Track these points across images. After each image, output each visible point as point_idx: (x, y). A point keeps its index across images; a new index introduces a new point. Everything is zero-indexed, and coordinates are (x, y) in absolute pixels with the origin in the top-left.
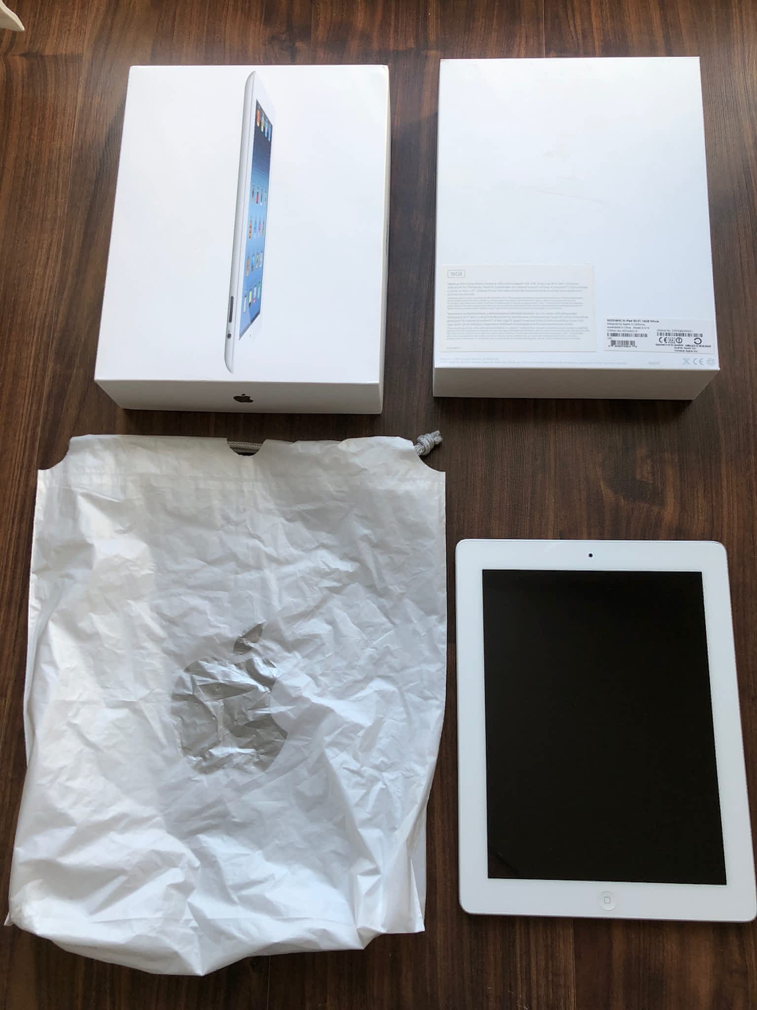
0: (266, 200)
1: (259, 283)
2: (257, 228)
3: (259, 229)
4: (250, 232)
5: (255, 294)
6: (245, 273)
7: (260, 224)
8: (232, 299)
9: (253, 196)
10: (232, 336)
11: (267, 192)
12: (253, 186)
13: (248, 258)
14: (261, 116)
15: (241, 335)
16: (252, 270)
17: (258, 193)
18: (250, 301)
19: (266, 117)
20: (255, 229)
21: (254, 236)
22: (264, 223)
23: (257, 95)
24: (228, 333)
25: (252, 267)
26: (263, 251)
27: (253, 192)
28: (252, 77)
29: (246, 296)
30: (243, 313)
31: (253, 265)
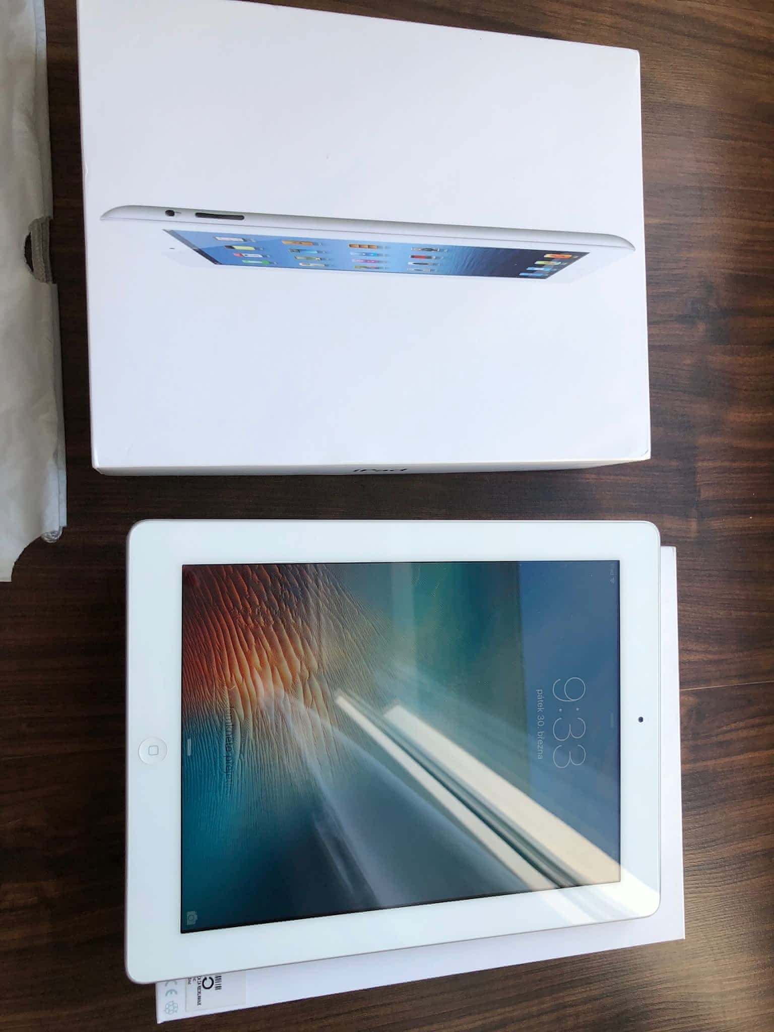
0: (418, 272)
1: (270, 263)
2: (367, 258)
3: (366, 261)
4: (360, 246)
5: (250, 255)
6: (286, 239)
7: (375, 262)
8: (240, 217)
9: (423, 250)
10: (171, 218)
11: (432, 272)
12: (442, 249)
13: (314, 243)
14: (562, 260)
15: (173, 233)
16: (293, 251)
17: (430, 258)
18: (237, 247)
19: (560, 268)
20: (367, 254)
21: (353, 253)
22: (376, 268)
23: (596, 253)
24: (174, 211)
25: (299, 251)
26: (327, 267)
27: (432, 250)
28: (624, 245)
29: (246, 240)
30: (214, 235)
31: (301, 253)
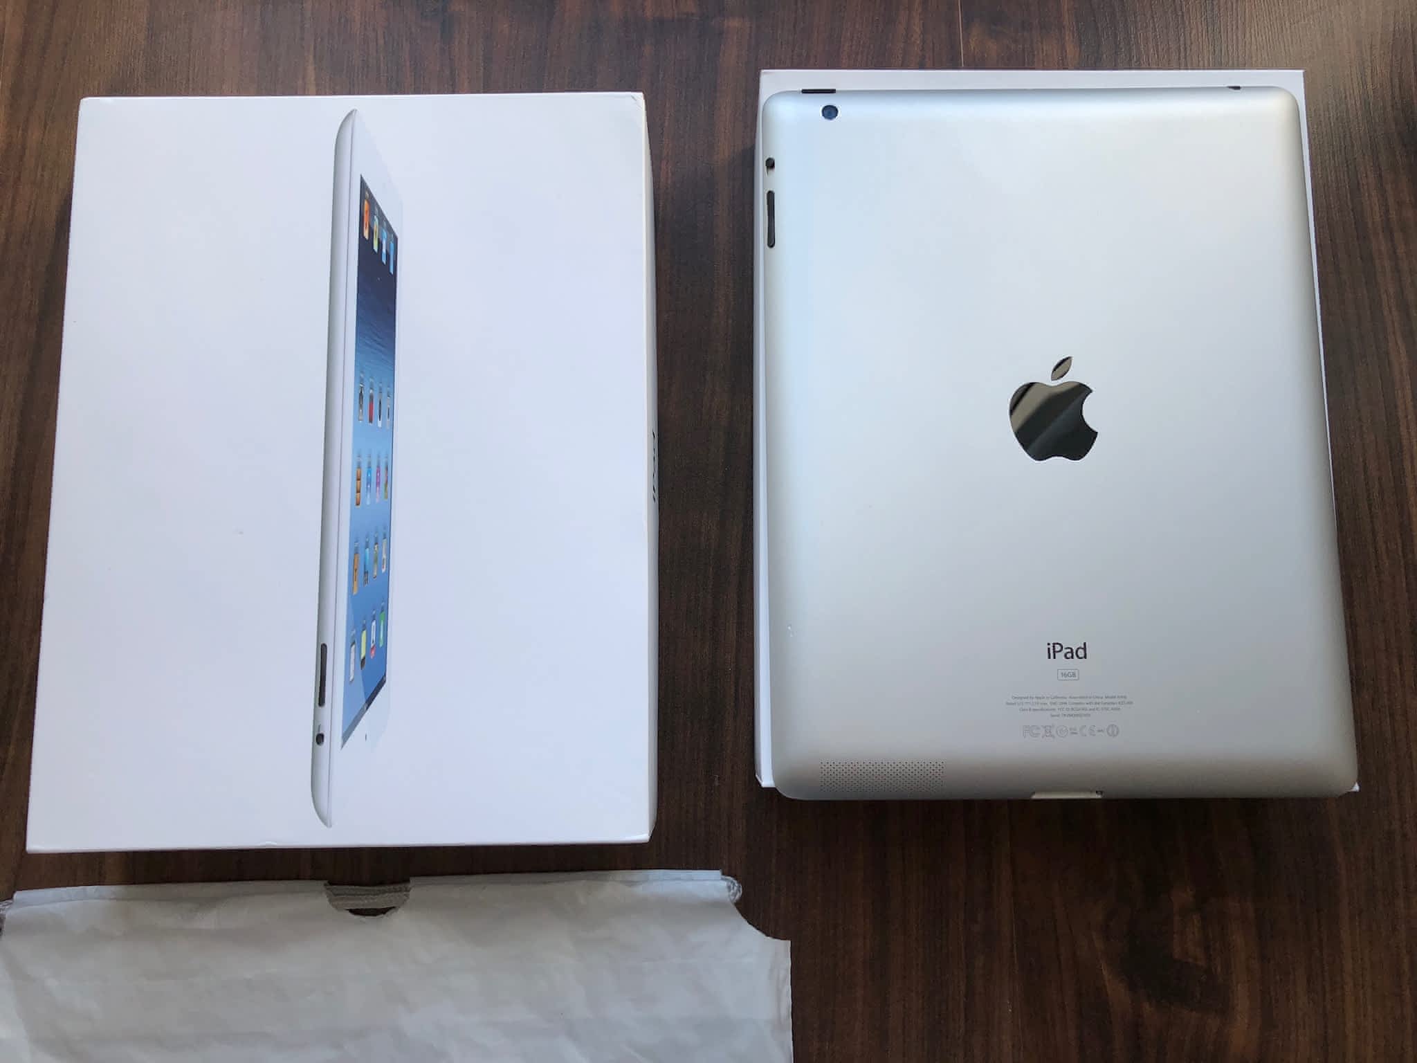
0: (391, 413)
1: (382, 611)
2: (374, 480)
3: (378, 484)
4: (358, 491)
5: (373, 637)
6: (351, 589)
7: (378, 471)
8: (323, 650)
9: (361, 406)
10: (326, 740)
11: (391, 394)
12: (360, 380)
13: (355, 552)
14: (372, 214)
15: (346, 736)
16: (366, 581)
17: (371, 397)
18: (363, 655)
19: (382, 218)
20: (369, 482)
21: (367, 500)
22: (387, 469)
23: (361, 166)
24: (316, 734)
25: (366, 573)
26: (387, 536)
27: (361, 394)
28: (350, 122)
29: (353, 642)
30: (348, 683)
31: (367, 569)
